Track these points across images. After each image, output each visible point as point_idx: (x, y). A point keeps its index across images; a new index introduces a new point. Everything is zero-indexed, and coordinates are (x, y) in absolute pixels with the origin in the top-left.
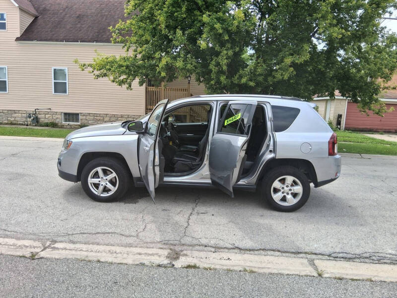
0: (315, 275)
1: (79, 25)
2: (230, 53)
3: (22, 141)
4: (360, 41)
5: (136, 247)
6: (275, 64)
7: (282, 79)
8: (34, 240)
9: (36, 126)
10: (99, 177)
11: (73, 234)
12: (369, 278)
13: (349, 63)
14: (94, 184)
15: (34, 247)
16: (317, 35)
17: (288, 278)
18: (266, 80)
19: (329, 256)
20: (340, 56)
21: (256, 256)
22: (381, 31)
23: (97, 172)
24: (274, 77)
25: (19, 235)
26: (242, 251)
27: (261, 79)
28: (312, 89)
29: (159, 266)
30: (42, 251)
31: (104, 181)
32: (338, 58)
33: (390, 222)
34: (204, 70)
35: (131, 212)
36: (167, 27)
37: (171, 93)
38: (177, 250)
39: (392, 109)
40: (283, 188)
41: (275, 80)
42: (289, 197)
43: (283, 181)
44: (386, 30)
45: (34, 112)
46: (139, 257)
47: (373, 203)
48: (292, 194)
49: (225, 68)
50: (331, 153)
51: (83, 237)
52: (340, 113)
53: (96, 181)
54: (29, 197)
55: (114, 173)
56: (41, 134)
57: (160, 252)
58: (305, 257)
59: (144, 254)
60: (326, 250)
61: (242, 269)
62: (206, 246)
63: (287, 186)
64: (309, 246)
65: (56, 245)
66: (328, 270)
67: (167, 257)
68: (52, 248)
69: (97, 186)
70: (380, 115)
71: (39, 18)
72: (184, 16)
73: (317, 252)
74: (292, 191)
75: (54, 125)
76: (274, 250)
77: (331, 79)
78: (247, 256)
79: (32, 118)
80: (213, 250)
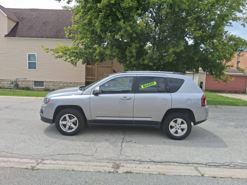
0: (200, 176)
1: (44, 28)
2: (138, 45)
3: (10, 99)
4: (212, 39)
5: (93, 162)
6: (164, 53)
7: (169, 61)
8: (31, 159)
9: (16, 89)
10: (66, 121)
11: (54, 155)
12: (230, 176)
13: (207, 52)
14: (63, 124)
15: (32, 163)
16: (188, 36)
17: (185, 177)
18: (159, 62)
19: (206, 165)
20: (201, 48)
21: (164, 166)
22: (225, 34)
23: (65, 117)
24: (164, 60)
25: (21, 156)
26: (156, 163)
27: (156, 61)
28: (186, 67)
29: (109, 172)
30: (37, 165)
31: (69, 123)
32: (200, 49)
33: (238, 145)
34: (123, 56)
35: (86, 141)
36: (101, 31)
37: (101, 69)
38: (117, 163)
39: (233, 79)
40: (176, 126)
41: (165, 62)
42: (179, 131)
43: (176, 122)
44: (228, 33)
45: (16, 81)
46: (96, 167)
47: (226, 134)
48: (181, 129)
49: (135, 54)
50: (203, 105)
51: (60, 156)
52: (202, 81)
53: (64, 123)
54: (22, 133)
55: (76, 118)
56: (21, 94)
57: (108, 164)
58: (192, 165)
59: (98, 166)
60: (204, 161)
61: (158, 173)
62: (134, 161)
63: (178, 125)
64: (194, 160)
65: (45, 162)
66: (207, 173)
67: (113, 167)
68: (42, 163)
69: (65, 126)
70: (226, 82)
71: (20, 23)
72: (111, 24)
73: (199, 163)
74: (181, 128)
75: (28, 89)
76: (174, 162)
77: (197, 61)
78: (159, 166)
79: (14, 84)
80: (139, 163)
